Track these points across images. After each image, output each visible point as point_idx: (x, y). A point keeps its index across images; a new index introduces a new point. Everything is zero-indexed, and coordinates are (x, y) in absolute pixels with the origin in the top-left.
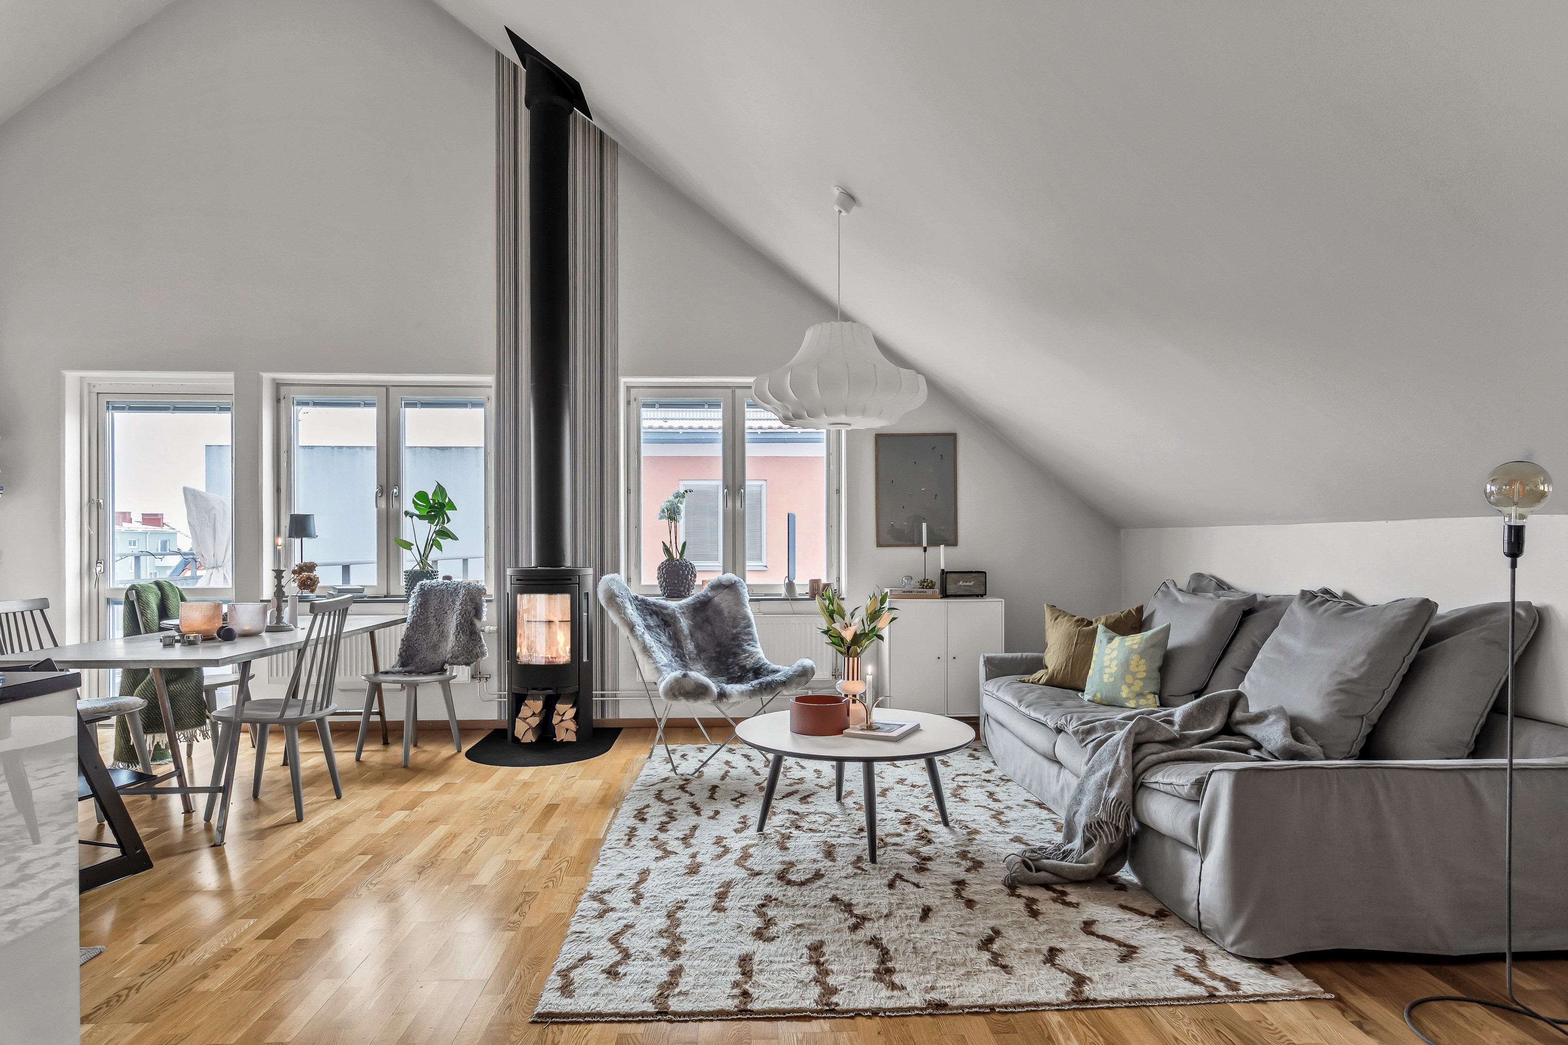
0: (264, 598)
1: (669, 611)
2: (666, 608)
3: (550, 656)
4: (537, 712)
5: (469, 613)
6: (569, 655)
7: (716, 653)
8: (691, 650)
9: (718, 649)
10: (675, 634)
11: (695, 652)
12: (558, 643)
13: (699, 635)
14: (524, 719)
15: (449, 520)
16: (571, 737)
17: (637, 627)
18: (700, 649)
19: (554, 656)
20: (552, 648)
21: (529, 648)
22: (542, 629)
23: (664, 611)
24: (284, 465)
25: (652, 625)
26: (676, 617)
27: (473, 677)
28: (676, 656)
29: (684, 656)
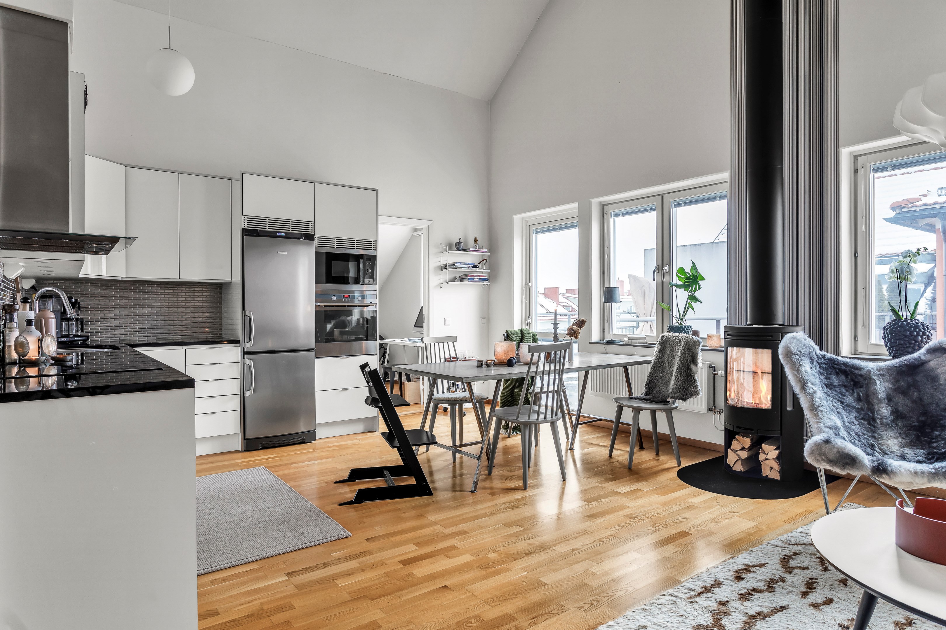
0: (593, 341)
1: (863, 372)
2: (859, 368)
3: (754, 402)
4: (746, 447)
5: (687, 360)
6: (770, 403)
7: (919, 421)
8: (886, 414)
9: (922, 418)
10: (867, 396)
11: (891, 417)
12: (761, 391)
13: (900, 400)
14: (735, 451)
15: (700, 288)
16: (776, 476)
17: (809, 385)
18: (897, 415)
19: (757, 402)
20: (756, 395)
21: (737, 393)
22: (749, 378)
23: (856, 372)
24: (606, 256)
25: (835, 384)
26: (870, 378)
27: (710, 410)
28: (862, 419)
29: (874, 419)
